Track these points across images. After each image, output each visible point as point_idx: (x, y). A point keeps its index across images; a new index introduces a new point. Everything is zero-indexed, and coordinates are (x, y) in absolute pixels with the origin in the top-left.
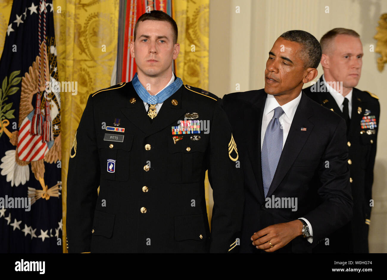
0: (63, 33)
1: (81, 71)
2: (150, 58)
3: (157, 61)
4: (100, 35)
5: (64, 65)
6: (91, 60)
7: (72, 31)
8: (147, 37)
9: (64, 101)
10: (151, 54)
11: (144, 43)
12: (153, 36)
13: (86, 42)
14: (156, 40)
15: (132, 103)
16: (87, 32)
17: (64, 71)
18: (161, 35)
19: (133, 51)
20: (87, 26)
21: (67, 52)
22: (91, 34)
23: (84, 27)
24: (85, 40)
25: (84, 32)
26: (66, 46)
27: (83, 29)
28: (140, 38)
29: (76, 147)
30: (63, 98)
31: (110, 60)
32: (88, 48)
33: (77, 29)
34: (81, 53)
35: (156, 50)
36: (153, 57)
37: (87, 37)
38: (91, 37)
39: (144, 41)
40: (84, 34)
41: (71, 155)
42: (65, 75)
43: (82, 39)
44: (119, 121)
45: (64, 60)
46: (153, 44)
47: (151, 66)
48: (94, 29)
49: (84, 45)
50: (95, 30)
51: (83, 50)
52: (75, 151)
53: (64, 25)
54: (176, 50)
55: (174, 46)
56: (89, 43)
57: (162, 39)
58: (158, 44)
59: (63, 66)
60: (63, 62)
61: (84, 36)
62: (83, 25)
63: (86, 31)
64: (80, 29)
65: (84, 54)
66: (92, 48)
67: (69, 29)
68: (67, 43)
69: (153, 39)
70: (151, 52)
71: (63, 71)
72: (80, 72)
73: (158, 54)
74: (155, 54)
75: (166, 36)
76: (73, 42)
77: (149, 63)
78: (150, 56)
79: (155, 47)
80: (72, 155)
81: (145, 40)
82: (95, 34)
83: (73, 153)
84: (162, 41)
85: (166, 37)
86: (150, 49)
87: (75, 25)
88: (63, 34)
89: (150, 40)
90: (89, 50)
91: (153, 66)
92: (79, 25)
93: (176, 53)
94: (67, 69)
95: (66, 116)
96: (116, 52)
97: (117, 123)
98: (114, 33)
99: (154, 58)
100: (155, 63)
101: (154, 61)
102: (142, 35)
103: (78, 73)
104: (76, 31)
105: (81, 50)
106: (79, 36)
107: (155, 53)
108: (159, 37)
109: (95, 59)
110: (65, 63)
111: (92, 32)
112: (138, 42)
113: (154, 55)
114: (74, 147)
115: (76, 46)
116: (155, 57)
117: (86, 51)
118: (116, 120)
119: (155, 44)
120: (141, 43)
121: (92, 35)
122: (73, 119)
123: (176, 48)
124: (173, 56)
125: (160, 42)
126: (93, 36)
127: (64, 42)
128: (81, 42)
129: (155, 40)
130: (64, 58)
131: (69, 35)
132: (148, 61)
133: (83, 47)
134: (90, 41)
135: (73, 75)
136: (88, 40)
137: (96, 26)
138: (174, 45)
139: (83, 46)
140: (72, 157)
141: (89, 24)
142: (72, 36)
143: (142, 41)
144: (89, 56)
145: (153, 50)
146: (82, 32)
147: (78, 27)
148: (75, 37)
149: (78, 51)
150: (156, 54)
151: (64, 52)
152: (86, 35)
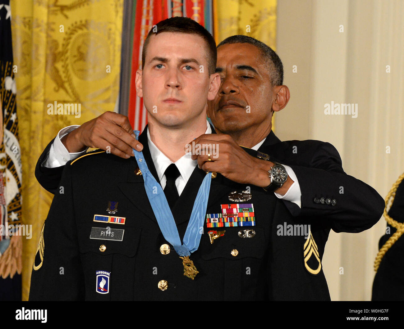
0: (27, 55)
1: (57, 120)
2: (169, 96)
3: (179, 101)
4: (91, 58)
5: (29, 109)
6: (74, 102)
7: (42, 52)
8: (164, 60)
9: (27, 171)
10: (170, 89)
11: (158, 70)
12: (174, 58)
13: (66, 71)
14: (179, 66)
15: (138, 174)
16: (68, 54)
17: (29, 120)
18: (186, 57)
19: (141, 86)
20: (68, 45)
21: (34, 88)
22: (75, 56)
23: (63, 45)
24: (65, 67)
25: (63, 53)
26: (31, 78)
27: (60, 49)
28: (151, 62)
29: (43, 251)
30: (26, 166)
31: (107, 101)
32: (70, 81)
33: (51, 49)
34: (57, 88)
35: (178, 82)
36: (172, 93)
37: (68, 62)
38: (75, 62)
39: (157, 68)
40: (63, 58)
41: (34, 265)
42: (30, 126)
43: (59, 65)
44: (115, 206)
45: (28, 102)
46: (173, 72)
47: (171, 109)
48: (79, 48)
49: (63, 75)
50: (82, 50)
51: (60, 85)
52: (42, 259)
53: (28, 42)
54: (213, 85)
55: (209, 77)
56: (71, 72)
57: (189, 64)
58: (182, 72)
59: (26, 111)
60: (27, 105)
61: (62, 60)
62: (61, 42)
63: (67, 52)
64: (56, 48)
65: (62, 91)
66: (76, 80)
67: (37, 48)
68: (34, 72)
69: (174, 63)
70: (169, 86)
71: (26, 120)
72: (56, 122)
73: (181, 89)
74: (177, 89)
75: (196, 59)
76: (43, 71)
77: (167, 105)
78: (167, 93)
79: (177, 77)
80: (36, 265)
81: (159, 66)
82: (81, 56)
83: (37, 262)
84: (189, 68)
85: (195, 61)
86: (168, 81)
87: (48, 43)
88: (27, 57)
89: (169, 66)
90: (71, 84)
91: (172, 110)
92: (55, 42)
93: (214, 89)
94: (33, 116)
95: (31, 197)
96: (117, 88)
97: (112, 209)
98: (114, 55)
99: (174, 96)
100: (176, 105)
101: (174, 100)
102: (154, 57)
103: (51, 124)
104: (48, 52)
105: (57, 84)
106: (55, 60)
107: (177, 86)
108: (184, 61)
109: (82, 99)
110: (30, 106)
111: (76, 53)
112: (148, 70)
113: (175, 91)
114: (40, 251)
115: (48, 77)
116: (177, 94)
117: (66, 85)
118: (110, 204)
119: (177, 72)
120: (154, 70)
121: (76, 59)
122: (42, 202)
123: (213, 82)
124: (208, 93)
125: (185, 68)
126: (78, 60)
127: (29, 70)
128: (57, 71)
129: (176, 66)
130: (28, 98)
131: (37, 59)
132: (165, 101)
133: (61, 80)
134: (73, 70)
135: (43, 126)
136: (70, 67)
137: (84, 42)
138: (210, 75)
139: (60, 77)
140: (37, 268)
141: (72, 41)
142: (42, 59)
143: (154, 67)
144: (71, 94)
145: (173, 82)
146: (59, 53)
147: (52, 44)
148: (47, 62)
149: (52, 85)
150: (179, 90)
151: (29, 87)
152: (67, 59)
